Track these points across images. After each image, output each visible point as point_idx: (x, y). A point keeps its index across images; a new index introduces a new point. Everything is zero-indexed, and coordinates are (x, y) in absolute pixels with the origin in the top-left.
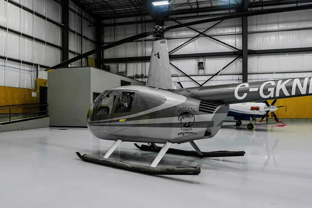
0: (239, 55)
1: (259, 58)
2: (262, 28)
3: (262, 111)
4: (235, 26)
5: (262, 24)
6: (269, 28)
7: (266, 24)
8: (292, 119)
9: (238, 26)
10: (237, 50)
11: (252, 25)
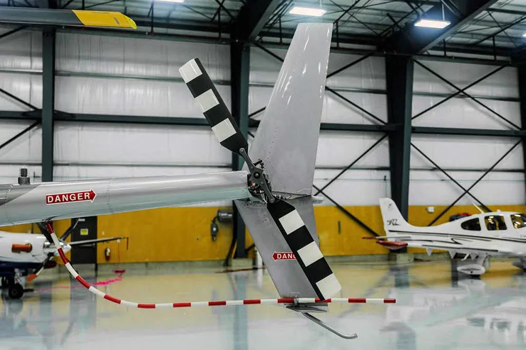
0: (35, 121)
1: (82, 130)
2: (90, 67)
3: (38, 255)
4: (31, 55)
5: (90, 58)
6: (104, 68)
7: (100, 59)
8: (146, 263)
9: (37, 55)
10: (32, 110)
11: (69, 57)
